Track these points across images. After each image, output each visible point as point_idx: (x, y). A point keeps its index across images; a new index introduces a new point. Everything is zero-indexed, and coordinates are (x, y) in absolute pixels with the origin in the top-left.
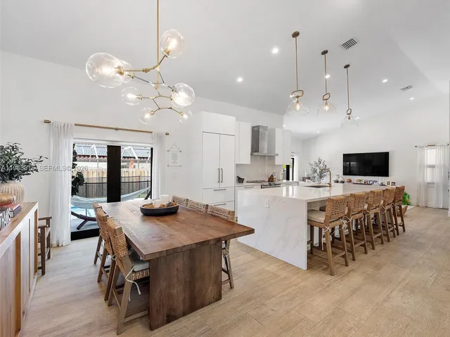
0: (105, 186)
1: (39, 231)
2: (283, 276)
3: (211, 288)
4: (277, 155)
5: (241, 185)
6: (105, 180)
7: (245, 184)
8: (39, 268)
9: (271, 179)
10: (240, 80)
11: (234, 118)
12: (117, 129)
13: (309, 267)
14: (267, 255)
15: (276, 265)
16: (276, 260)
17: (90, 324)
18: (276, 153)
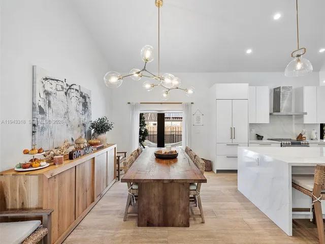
0: (156, 137)
1: (117, 158)
2: (256, 231)
3: (180, 215)
4: (306, 113)
5: (260, 141)
6: (156, 133)
7: (264, 141)
8: (117, 177)
9: (300, 137)
10: (249, 51)
11: (248, 84)
12: (161, 103)
13: (294, 234)
14: (257, 208)
15: (260, 220)
16: (263, 216)
17: (119, 211)
18: (305, 111)
